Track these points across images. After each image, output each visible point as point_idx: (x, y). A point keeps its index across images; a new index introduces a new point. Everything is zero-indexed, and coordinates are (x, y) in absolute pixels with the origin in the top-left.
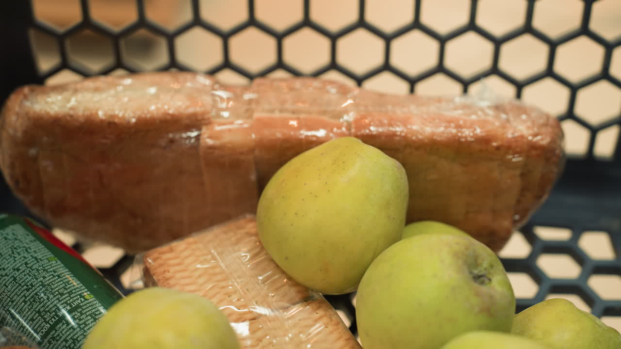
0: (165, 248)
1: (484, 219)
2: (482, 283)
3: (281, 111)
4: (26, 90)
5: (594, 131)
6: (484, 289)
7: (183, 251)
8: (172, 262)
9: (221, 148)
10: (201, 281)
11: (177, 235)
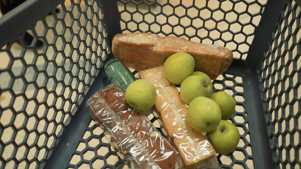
0: (144, 71)
1: (212, 72)
2: (206, 87)
3: (171, 45)
4: (118, 35)
5: (242, 54)
6: (206, 88)
7: (147, 72)
8: (145, 74)
9: (157, 52)
10: (150, 79)
11: (147, 69)
